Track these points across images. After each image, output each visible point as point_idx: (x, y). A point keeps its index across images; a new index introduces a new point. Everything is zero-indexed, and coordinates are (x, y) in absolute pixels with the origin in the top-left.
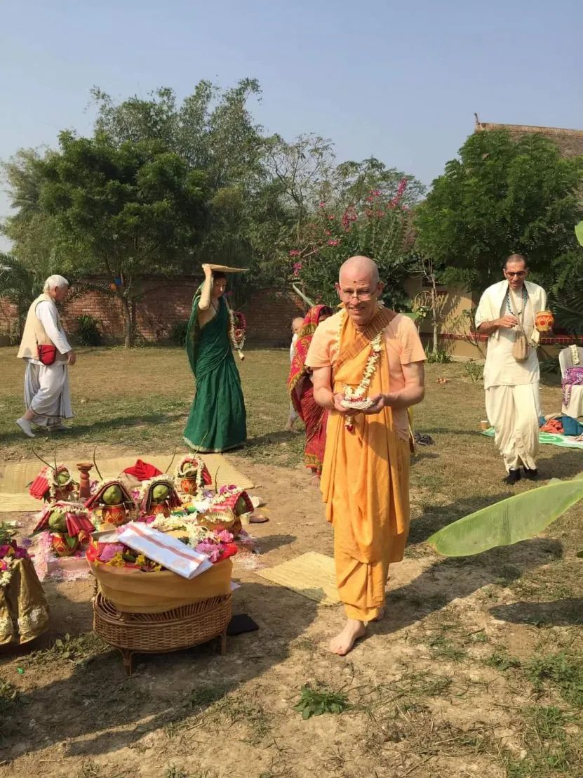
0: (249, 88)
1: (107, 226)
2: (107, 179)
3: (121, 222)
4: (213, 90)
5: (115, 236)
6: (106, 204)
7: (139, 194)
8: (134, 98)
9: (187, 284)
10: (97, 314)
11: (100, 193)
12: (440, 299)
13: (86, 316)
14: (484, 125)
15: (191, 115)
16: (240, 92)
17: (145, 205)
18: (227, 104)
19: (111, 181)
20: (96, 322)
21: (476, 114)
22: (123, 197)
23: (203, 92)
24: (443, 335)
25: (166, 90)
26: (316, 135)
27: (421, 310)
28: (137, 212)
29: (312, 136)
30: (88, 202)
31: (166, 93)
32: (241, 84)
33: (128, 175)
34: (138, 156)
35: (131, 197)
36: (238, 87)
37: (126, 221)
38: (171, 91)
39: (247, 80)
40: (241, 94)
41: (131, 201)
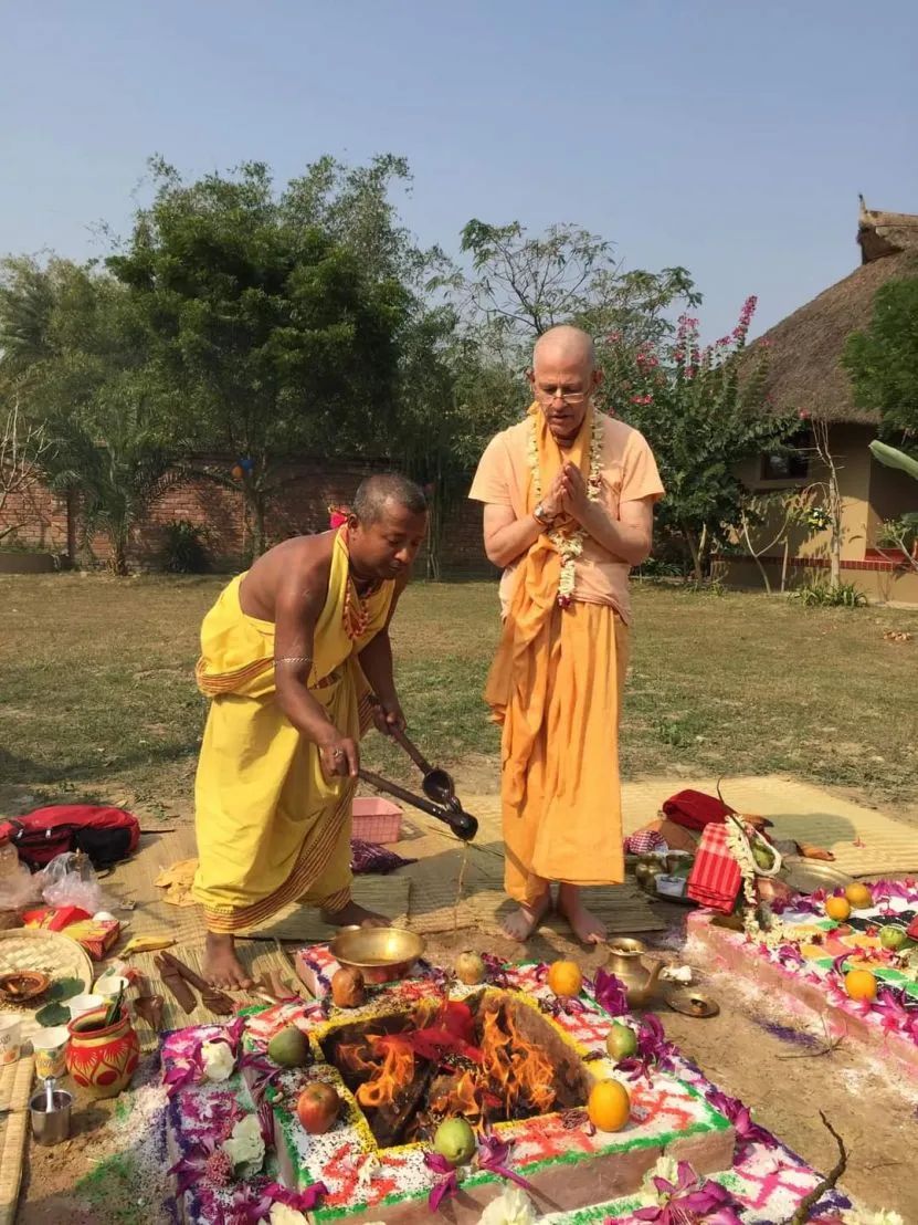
0: (392, 169)
1: (241, 367)
2: (242, 286)
3: (268, 360)
4: (335, 171)
5: (256, 384)
6: (241, 328)
7: (293, 315)
8: (214, 176)
9: (351, 471)
10: (200, 519)
11: (232, 311)
12: (797, 502)
13: (182, 522)
14: (875, 214)
15: (299, 208)
16: (376, 174)
17: (308, 331)
18: (355, 193)
19: (250, 291)
20: (197, 532)
21: (861, 197)
22: (270, 317)
23: (322, 172)
24: (802, 560)
25: (256, 165)
26: (578, 228)
27: (816, 514)
28: (296, 344)
29: (571, 230)
30: (212, 327)
31: (259, 170)
32: (377, 160)
33: (275, 281)
34: (285, 253)
35: (281, 319)
36: (371, 166)
37: (275, 358)
38: (267, 168)
39: (389, 156)
40: (377, 177)
41: (284, 326)
